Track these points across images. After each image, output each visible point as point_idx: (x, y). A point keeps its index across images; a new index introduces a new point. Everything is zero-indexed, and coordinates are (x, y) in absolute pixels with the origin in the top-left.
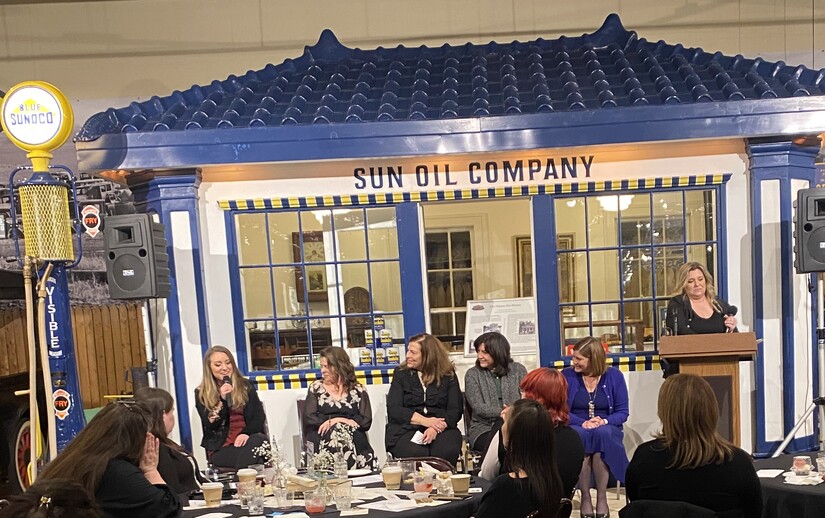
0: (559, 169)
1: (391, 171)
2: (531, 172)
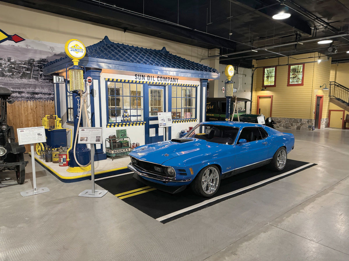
0: (173, 80)
1: (142, 76)
2: (168, 80)
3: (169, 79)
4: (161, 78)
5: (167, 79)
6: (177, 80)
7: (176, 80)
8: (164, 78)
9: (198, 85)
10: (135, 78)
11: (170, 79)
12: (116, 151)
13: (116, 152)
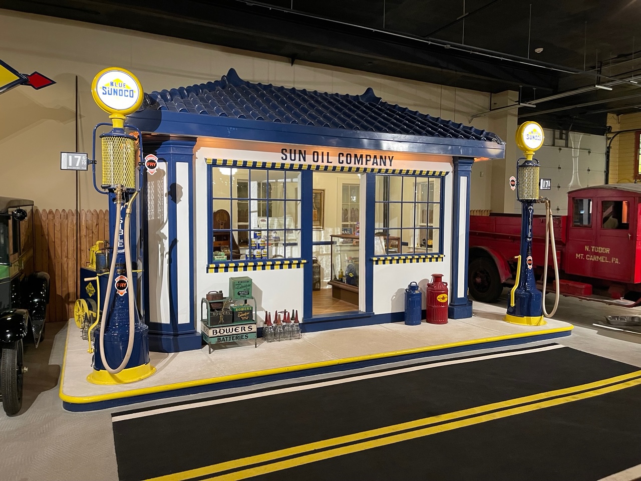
0: (379, 160)
1: (300, 152)
2: (367, 161)
3: (368, 159)
4: (347, 157)
5: (364, 160)
6: (391, 162)
7: (388, 161)
8: (356, 156)
9: (447, 173)
10: (282, 158)
11: (372, 159)
12: (218, 331)
13: (220, 332)
